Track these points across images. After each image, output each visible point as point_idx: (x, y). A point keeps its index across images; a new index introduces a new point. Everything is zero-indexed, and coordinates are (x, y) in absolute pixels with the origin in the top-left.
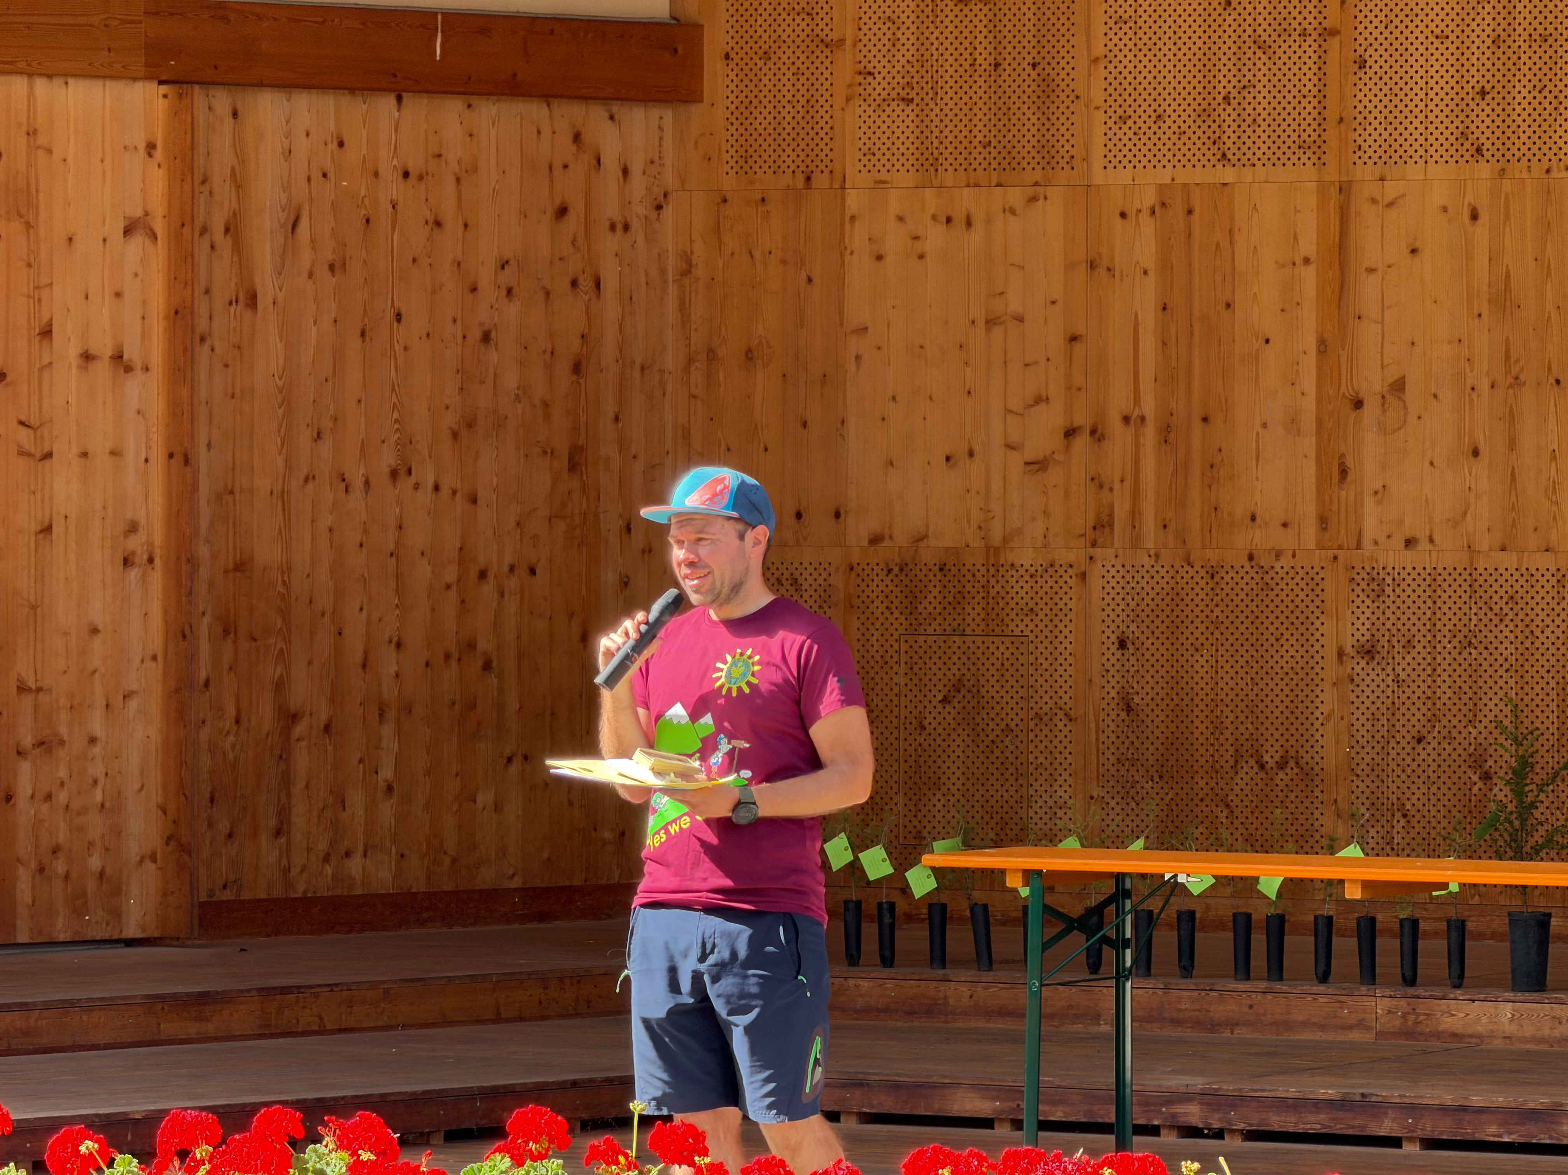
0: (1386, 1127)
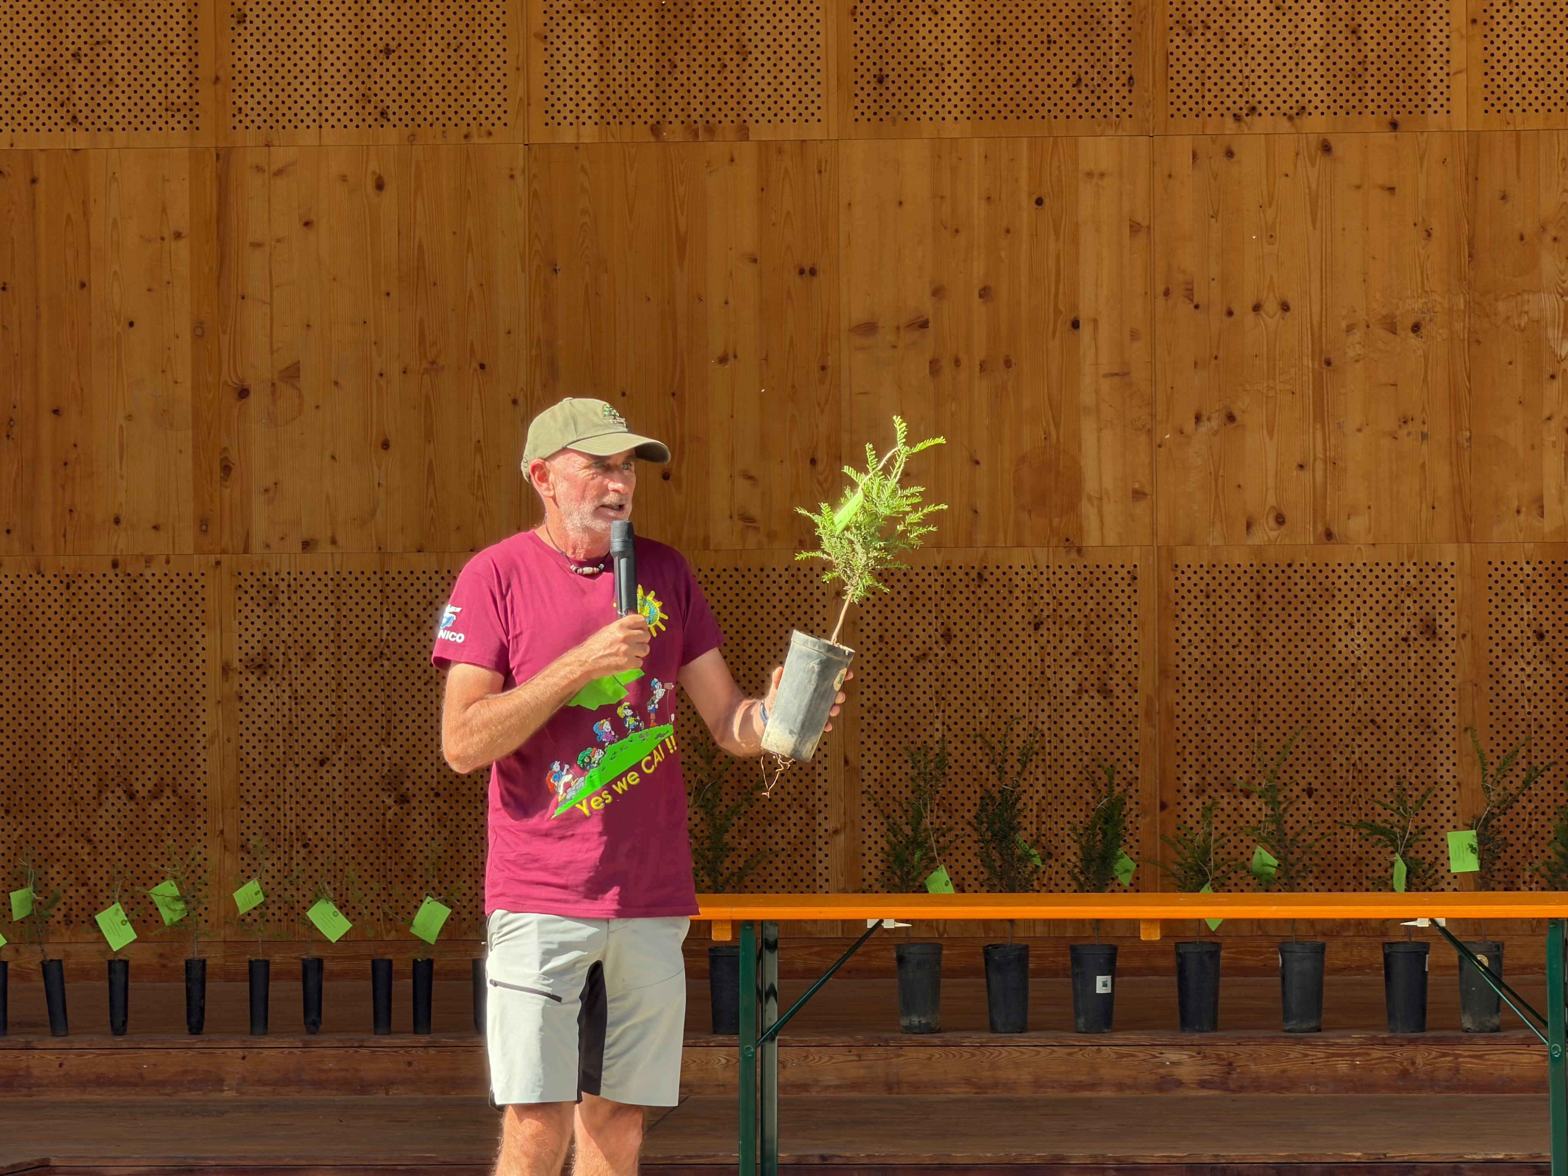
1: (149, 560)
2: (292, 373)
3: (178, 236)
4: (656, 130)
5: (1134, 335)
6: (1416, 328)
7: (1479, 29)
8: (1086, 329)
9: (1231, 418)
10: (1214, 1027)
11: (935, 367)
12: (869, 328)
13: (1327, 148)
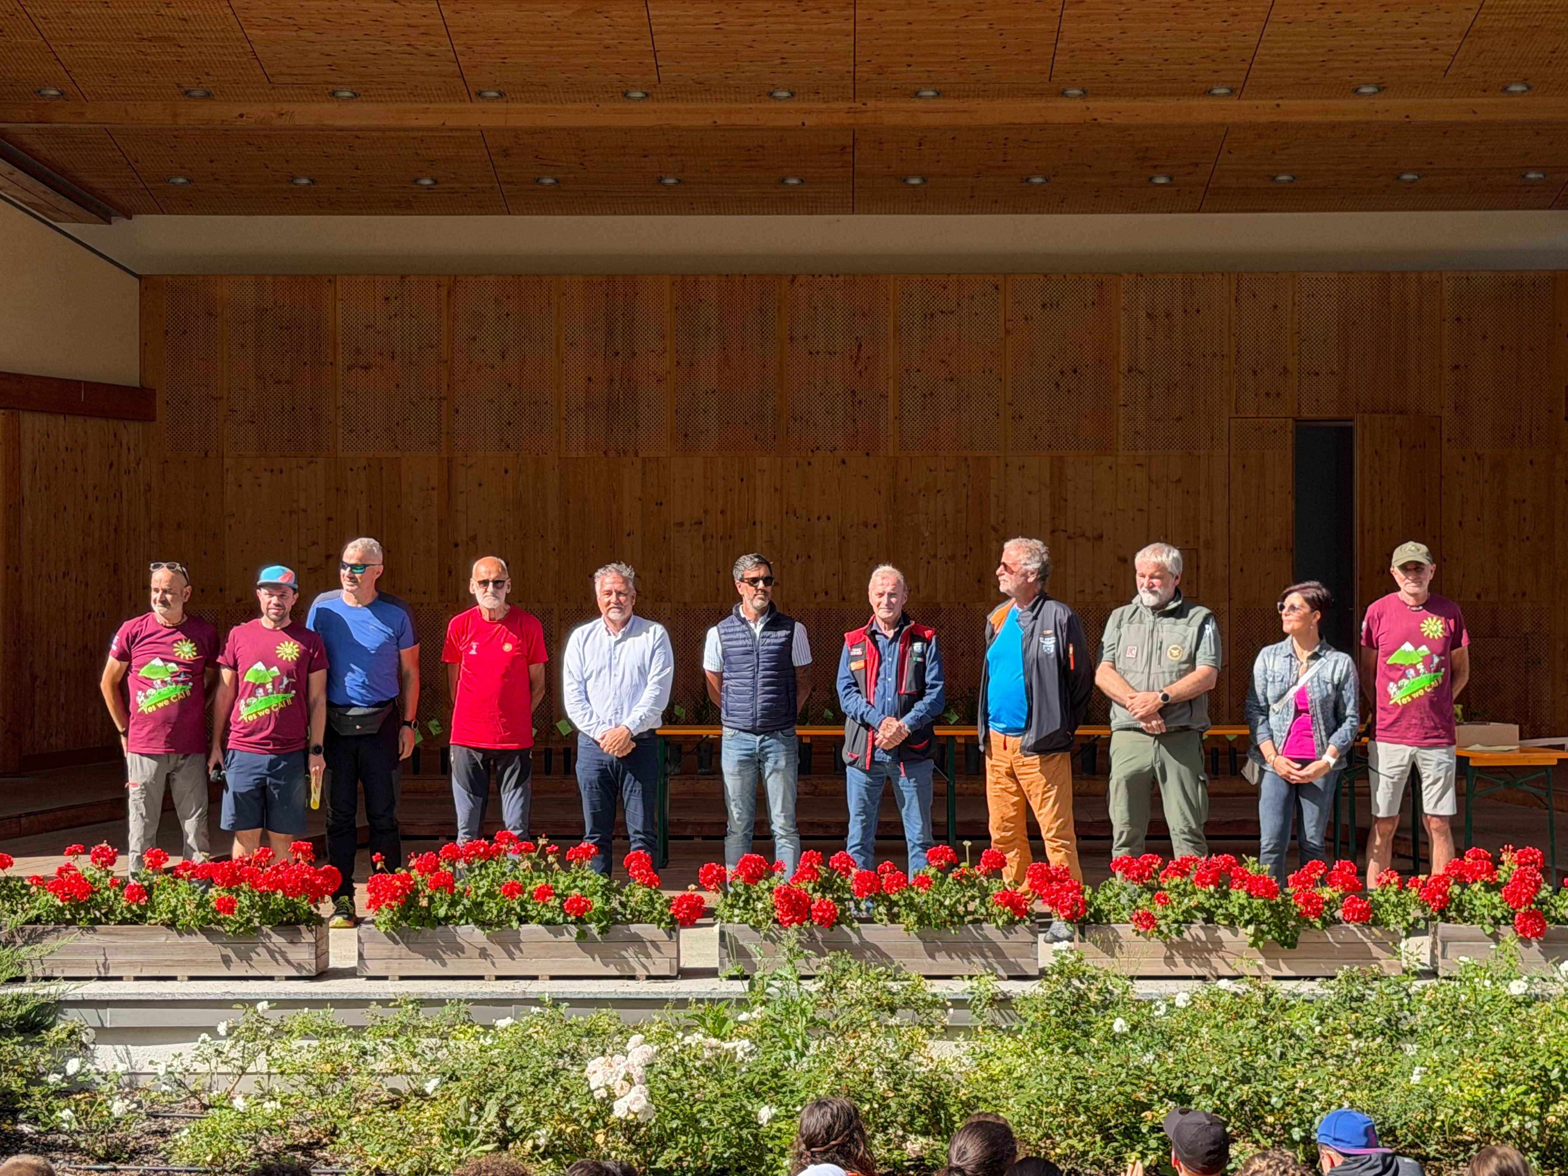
0: (688, 832)
1: (422, 605)
2: (474, 538)
3: (433, 489)
4: (605, 453)
5: (775, 527)
6: (875, 526)
7: (897, 421)
8: (758, 525)
9: (809, 557)
10: (810, 773)
11: (704, 539)
12: (681, 524)
13: (844, 462)
